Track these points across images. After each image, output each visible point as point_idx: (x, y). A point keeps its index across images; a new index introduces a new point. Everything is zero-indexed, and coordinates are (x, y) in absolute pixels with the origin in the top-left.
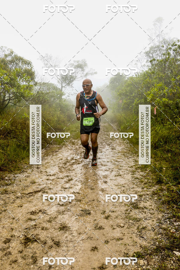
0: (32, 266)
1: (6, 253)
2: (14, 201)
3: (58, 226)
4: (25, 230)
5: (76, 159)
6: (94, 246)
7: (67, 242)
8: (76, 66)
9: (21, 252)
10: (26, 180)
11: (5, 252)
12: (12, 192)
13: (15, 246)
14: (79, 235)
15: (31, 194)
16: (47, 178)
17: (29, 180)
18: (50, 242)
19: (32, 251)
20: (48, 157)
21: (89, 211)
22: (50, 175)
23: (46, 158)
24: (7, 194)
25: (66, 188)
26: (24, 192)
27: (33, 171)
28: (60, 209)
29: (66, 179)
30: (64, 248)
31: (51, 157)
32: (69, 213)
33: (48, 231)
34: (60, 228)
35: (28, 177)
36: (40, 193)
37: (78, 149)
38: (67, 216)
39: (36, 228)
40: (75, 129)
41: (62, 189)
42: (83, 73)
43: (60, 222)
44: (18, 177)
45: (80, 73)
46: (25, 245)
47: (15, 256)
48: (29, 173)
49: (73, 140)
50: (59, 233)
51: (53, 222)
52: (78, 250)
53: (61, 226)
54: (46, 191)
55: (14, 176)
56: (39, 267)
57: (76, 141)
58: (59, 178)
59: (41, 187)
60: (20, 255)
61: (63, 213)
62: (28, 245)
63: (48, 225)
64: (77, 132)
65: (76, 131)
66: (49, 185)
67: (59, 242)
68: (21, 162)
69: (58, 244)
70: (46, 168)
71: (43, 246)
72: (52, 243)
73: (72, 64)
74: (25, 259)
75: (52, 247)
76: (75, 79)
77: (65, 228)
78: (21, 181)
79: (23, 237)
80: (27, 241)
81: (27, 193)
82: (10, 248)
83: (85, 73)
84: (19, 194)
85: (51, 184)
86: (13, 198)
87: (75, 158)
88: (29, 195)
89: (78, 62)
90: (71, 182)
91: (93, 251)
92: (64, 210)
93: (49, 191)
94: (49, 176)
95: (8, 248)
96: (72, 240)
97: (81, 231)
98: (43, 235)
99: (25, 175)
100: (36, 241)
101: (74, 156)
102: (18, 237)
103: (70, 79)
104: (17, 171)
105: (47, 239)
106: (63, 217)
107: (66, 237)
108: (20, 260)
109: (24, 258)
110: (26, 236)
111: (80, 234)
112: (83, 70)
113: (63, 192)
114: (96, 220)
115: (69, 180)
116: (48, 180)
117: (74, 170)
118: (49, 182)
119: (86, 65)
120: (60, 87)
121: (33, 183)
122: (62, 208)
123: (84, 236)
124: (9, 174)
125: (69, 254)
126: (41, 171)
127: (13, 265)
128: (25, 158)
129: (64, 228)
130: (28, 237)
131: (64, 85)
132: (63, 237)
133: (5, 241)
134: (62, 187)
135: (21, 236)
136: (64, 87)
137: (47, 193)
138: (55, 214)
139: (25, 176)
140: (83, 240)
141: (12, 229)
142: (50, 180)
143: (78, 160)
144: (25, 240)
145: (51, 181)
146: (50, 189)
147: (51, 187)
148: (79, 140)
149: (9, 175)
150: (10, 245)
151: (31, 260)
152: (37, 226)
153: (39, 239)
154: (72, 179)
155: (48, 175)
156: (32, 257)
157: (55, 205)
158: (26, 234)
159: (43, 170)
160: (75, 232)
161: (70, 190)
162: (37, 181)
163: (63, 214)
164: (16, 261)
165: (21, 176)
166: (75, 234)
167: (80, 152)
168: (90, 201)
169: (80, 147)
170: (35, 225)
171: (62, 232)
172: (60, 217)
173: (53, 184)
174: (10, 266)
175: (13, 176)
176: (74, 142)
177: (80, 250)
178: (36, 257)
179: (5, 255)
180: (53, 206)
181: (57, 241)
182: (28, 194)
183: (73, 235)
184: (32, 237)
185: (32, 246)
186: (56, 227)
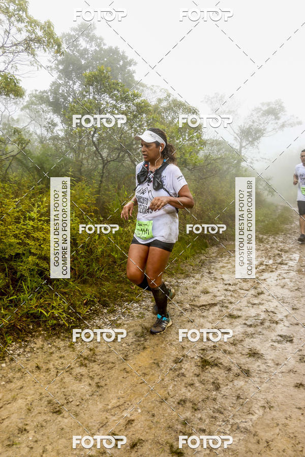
0: (214, 393)
1: (179, 375)
2: (181, 314)
3: (246, 351)
4: (201, 352)
5: (266, 265)
6: (299, 382)
7: (259, 372)
8: (265, 111)
9: (198, 376)
10: (194, 288)
11: (177, 373)
12: (178, 302)
13: (189, 368)
14: (276, 366)
15: (203, 307)
16: (226, 287)
17: (199, 288)
18: (235, 369)
19: (211, 376)
20: (223, 258)
21: (290, 337)
22: (230, 284)
23: (220, 259)
24: (171, 304)
25: (254, 304)
26: (194, 303)
27: (202, 276)
28: (246, 330)
29: (253, 292)
30: (256, 379)
31: (227, 259)
32: (261, 336)
33: (232, 355)
34: (249, 353)
35: (197, 284)
36: (217, 308)
37: (269, 249)
38: (258, 340)
39: (215, 350)
40: (262, 218)
41: (249, 305)
42: (277, 123)
43: (248, 347)
44: (182, 282)
45: (272, 124)
46: (203, 368)
47: (191, 379)
48: (198, 280)
49: (261, 236)
50: (247, 360)
51: (239, 346)
52: (276, 384)
53: (250, 352)
54: (225, 305)
55: (177, 282)
56: (224, 395)
57: (265, 237)
58: (242, 289)
59: (218, 299)
60: (196, 378)
61: (252, 335)
62: (207, 369)
63: (231, 349)
64: (266, 222)
65: (264, 221)
66: (230, 298)
67: (249, 371)
68: (184, 263)
69: (247, 373)
70: (222, 273)
71: (227, 372)
72: (239, 371)
73: (258, 109)
74: (204, 384)
75: (239, 375)
76: (263, 134)
77: (257, 356)
78: (188, 288)
79: (199, 359)
80: (205, 364)
81: (199, 304)
82: (183, 369)
83: (280, 122)
84: (188, 306)
85: (231, 296)
86: (179, 310)
87: (265, 263)
88: (202, 308)
89: (268, 104)
90: (262, 296)
91: (297, 388)
92: (253, 333)
93: (230, 306)
94: (228, 285)
95: (180, 369)
96: (267, 371)
97: (280, 362)
98: (225, 360)
99: (192, 281)
100: (216, 365)
101: (263, 259)
102: (192, 358)
103: (256, 134)
104: (180, 275)
105: (232, 365)
106: (252, 341)
107: (259, 366)
108: (197, 384)
109: (202, 382)
110: (202, 358)
111: (277, 364)
112: (277, 118)
113: (251, 308)
114: (301, 350)
115: (259, 294)
116: (226, 290)
117: (265, 280)
118: (229, 293)
119: (282, 109)
120: (238, 147)
121: (206, 292)
122: (250, 330)
123: (284, 369)
124: (169, 277)
125: (262, 386)
126: (215, 278)
127: (189, 388)
128: (189, 258)
129: (254, 354)
130: (206, 359)
131: (244, 144)
132: (254, 365)
133: (176, 360)
134: (249, 302)
135: (196, 358)
136: (244, 147)
137: (227, 307)
138: (241, 335)
139: (193, 283)
140: (283, 372)
141: (183, 348)
142: (230, 290)
143: (271, 266)
144: (202, 362)
145: (231, 293)
146: (231, 303)
147: (233, 300)
148: (270, 235)
149: (169, 279)
150: (183, 366)
151: (212, 386)
152: (217, 348)
153: (221, 364)
154: (262, 293)
155: (226, 284)
156: (213, 383)
157: (240, 324)
158: (202, 356)
159: (219, 277)
160: (270, 362)
161: (261, 306)
162: (210, 290)
163: (252, 337)
164: (192, 384)
165: (188, 282)
166: (271, 363)
167: (273, 255)
168: (291, 324)
169: (271, 248)
170: (214, 346)
171: (251, 359)
172: (248, 340)
173: (234, 297)
174: (185, 388)
175: (175, 281)
176: (262, 238)
177: (279, 384)
178: (218, 384)
179: (178, 375)
180: (237, 326)
181: (246, 369)
182: (200, 306)
183: (268, 364)
184: (211, 359)
185: (213, 371)
186: (244, 352)
